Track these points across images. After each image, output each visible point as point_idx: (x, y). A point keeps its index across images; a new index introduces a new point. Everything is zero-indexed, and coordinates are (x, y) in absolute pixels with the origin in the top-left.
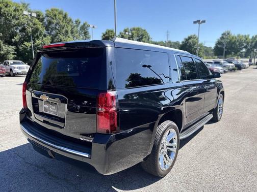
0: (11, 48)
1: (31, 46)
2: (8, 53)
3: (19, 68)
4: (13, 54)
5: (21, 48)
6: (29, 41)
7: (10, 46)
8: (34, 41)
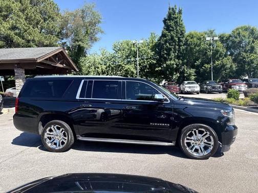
0: (193, 71)
1: (210, 68)
2: (190, 75)
3: (190, 87)
4: (194, 76)
5: (202, 70)
6: (208, 63)
7: (192, 69)
8: (214, 62)
